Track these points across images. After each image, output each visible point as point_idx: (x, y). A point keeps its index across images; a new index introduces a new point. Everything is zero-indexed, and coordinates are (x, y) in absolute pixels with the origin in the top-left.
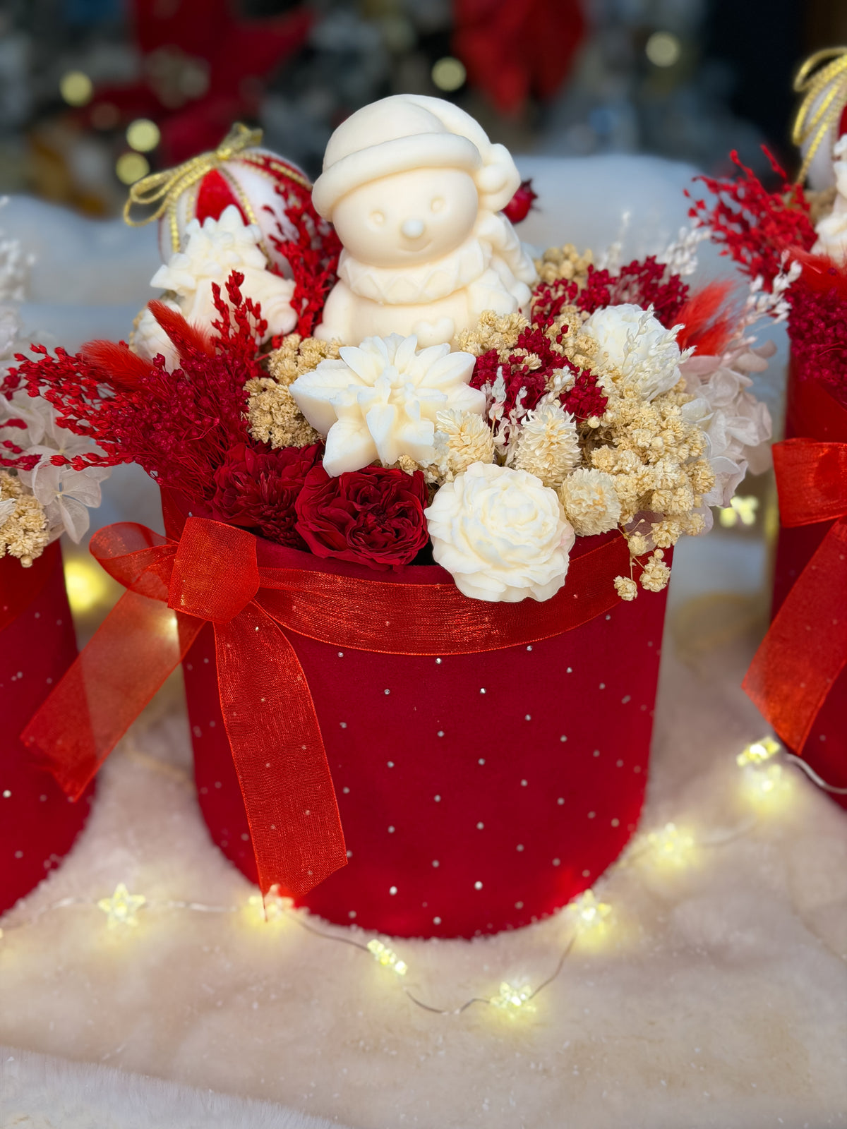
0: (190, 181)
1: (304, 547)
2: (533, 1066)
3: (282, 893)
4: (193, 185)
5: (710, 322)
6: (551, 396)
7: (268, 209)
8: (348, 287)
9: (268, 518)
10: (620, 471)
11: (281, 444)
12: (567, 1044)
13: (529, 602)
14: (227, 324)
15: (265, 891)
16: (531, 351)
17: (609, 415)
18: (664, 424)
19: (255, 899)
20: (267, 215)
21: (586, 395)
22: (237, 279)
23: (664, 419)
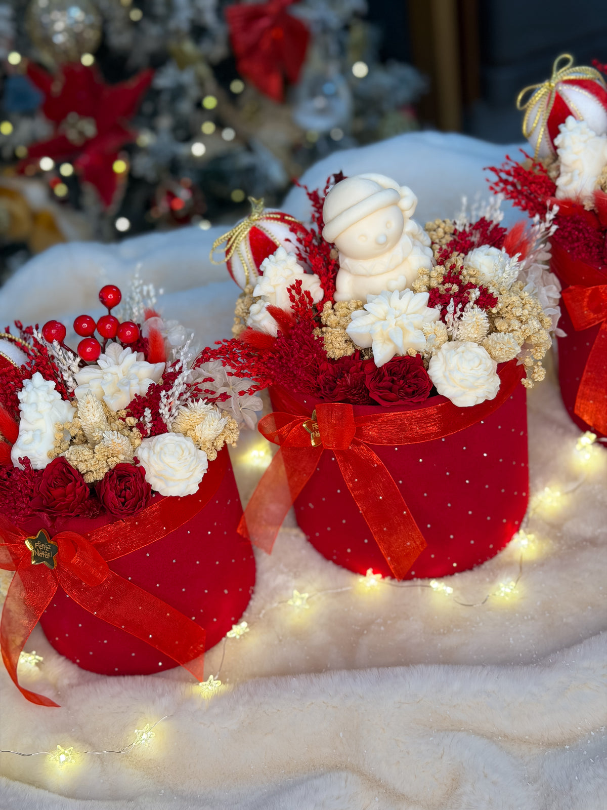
0: (243, 236)
1: (375, 403)
2: (526, 618)
3: (374, 573)
4: (245, 237)
5: (518, 243)
6: (471, 303)
7: (287, 240)
8: (349, 272)
9: (354, 395)
10: (513, 330)
11: (339, 357)
12: (538, 603)
13: (486, 401)
14: (297, 305)
15: (364, 574)
16: (453, 283)
17: (500, 305)
18: (524, 302)
19: (361, 579)
20: (288, 243)
21: (487, 299)
22: (299, 283)
23: (522, 299)
